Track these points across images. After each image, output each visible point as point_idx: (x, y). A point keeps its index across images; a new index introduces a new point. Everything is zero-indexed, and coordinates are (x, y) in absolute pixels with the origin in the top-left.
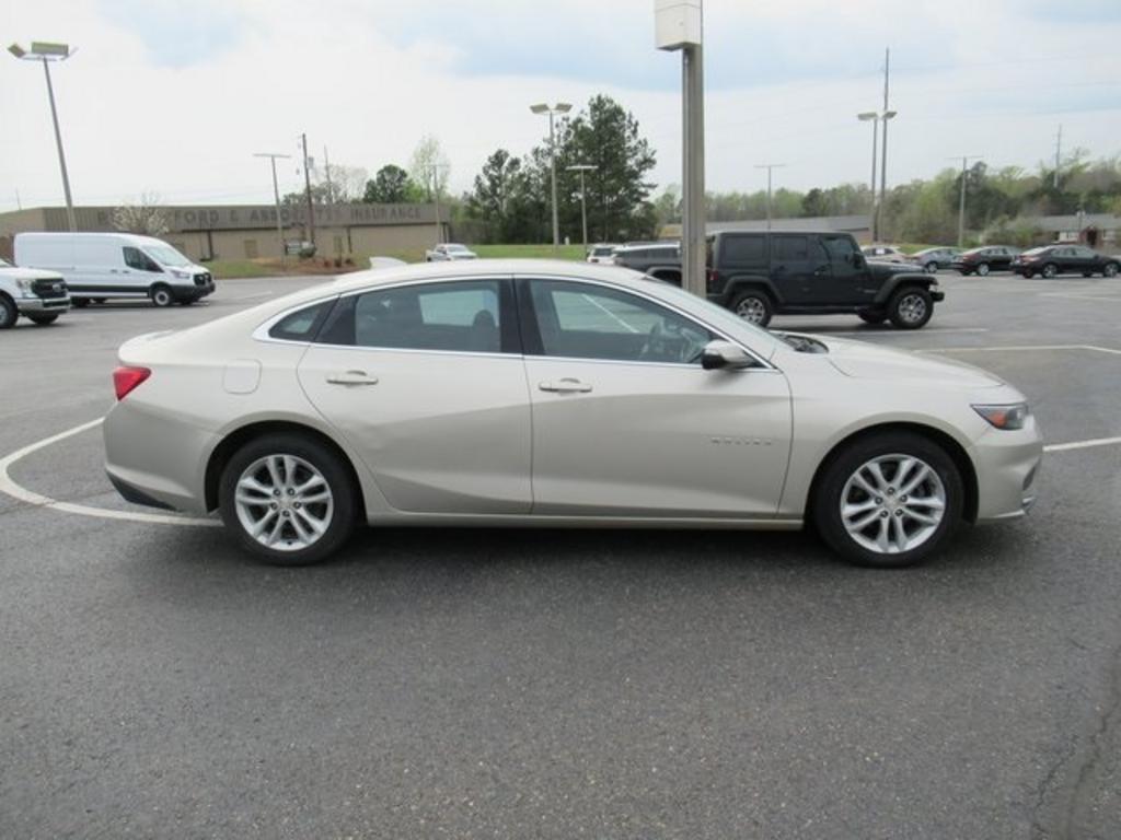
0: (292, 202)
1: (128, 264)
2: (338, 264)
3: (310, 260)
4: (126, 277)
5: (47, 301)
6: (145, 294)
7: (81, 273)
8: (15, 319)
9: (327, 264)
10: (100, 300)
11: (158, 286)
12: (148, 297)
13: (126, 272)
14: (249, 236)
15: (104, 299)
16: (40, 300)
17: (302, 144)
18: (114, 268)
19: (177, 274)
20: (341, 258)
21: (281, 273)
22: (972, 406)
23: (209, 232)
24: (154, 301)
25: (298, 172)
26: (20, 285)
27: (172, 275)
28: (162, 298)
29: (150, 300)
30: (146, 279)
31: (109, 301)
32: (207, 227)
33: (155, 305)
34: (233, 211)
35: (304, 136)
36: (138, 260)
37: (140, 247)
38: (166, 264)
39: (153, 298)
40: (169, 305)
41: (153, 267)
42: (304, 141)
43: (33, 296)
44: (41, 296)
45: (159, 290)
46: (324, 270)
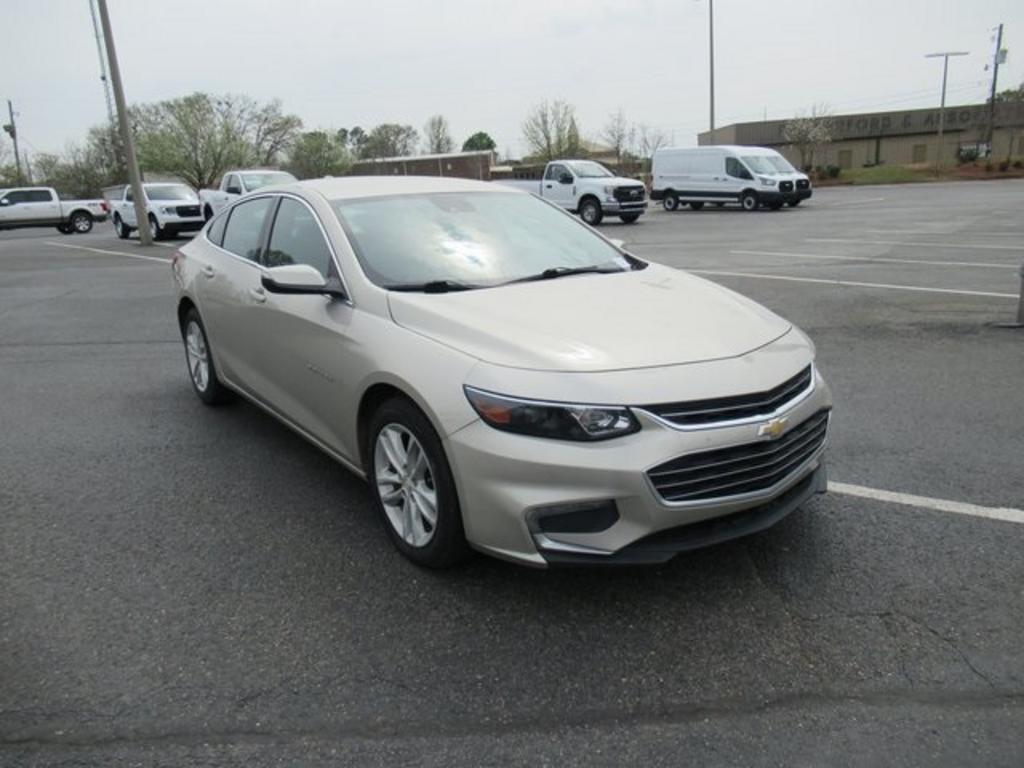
0: (1005, 99)
1: (728, 172)
2: (1004, 167)
3: (971, 164)
4: (724, 184)
5: (623, 204)
6: (736, 199)
7: (694, 180)
8: (601, 218)
9: (989, 168)
10: (720, 204)
11: (749, 192)
12: (738, 202)
13: (725, 180)
14: (919, 141)
15: (702, 203)
16: (618, 204)
17: (997, 36)
18: (716, 176)
19: (764, 181)
20: (1009, 161)
21: (933, 179)
22: (464, 386)
23: (878, 138)
24: (743, 206)
25: (986, 68)
26: (606, 191)
27: (760, 182)
28: (749, 203)
29: (740, 205)
30: (738, 185)
31: (727, 205)
32: (877, 133)
33: (742, 209)
34: (907, 116)
35: (1001, 27)
36: (736, 169)
37: (739, 157)
38: (756, 172)
39: (742, 203)
40: (755, 209)
41: (746, 176)
42: (1000, 33)
43: (613, 199)
44: (620, 200)
45: (747, 196)
46: (983, 174)
